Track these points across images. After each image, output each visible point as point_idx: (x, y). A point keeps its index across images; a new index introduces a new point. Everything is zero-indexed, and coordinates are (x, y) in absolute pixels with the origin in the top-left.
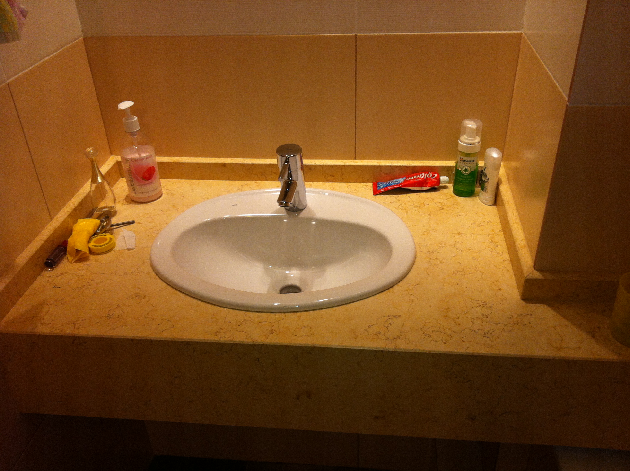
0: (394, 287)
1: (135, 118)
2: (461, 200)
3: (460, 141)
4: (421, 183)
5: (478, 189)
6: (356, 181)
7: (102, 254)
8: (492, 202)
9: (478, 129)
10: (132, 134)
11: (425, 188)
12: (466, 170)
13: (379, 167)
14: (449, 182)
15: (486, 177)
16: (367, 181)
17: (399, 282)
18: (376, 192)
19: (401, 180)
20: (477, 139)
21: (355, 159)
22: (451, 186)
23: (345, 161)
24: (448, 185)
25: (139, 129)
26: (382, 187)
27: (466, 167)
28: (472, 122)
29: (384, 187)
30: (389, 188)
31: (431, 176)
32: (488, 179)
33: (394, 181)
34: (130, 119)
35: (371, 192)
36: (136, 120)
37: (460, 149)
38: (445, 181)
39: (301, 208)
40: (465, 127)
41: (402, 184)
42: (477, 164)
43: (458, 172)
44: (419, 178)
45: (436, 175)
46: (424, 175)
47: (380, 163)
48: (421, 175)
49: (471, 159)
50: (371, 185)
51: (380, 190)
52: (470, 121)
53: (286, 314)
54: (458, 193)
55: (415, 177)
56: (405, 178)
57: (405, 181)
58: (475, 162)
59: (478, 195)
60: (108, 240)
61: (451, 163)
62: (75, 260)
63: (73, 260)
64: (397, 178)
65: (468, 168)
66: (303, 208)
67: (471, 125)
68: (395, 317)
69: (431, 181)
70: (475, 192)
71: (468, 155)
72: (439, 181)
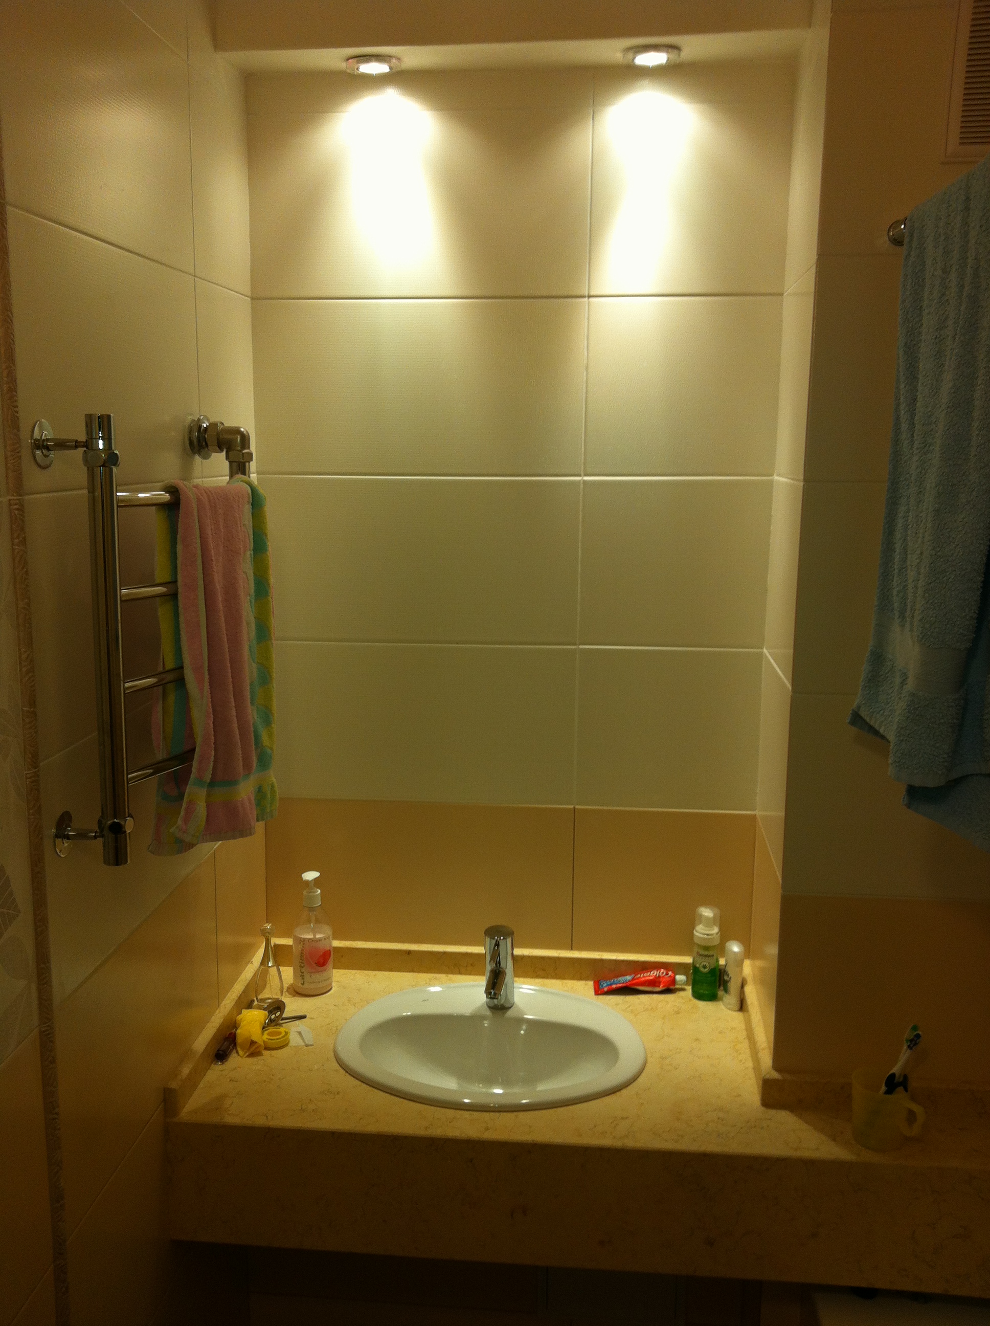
0: (622, 1091)
1: (318, 891)
2: (701, 1004)
3: (696, 931)
4: (654, 982)
5: (721, 993)
6: (573, 978)
7: (277, 1049)
8: (737, 1006)
9: (714, 917)
10: (312, 909)
11: (658, 989)
12: (705, 967)
13: (602, 961)
14: (687, 983)
15: (728, 975)
16: (586, 978)
17: (627, 1086)
18: (598, 992)
19: (629, 978)
20: (716, 930)
21: (572, 949)
22: (689, 988)
23: (559, 951)
24: (686, 987)
25: (319, 904)
26: (604, 985)
27: (705, 964)
28: (708, 910)
29: (608, 985)
30: (614, 986)
31: (664, 974)
32: (730, 978)
33: (620, 978)
34: (313, 892)
35: (592, 992)
36: (318, 894)
37: (696, 940)
38: (681, 981)
39: (507, 1005)
40: (701, 916)
41: (629, 981)
42: (717, 961)
43: (696, 969)
44: (649, 976)
45: (670, 973)
46: (655, 973)
47: (602, 955)
48: (652, 972)
49: (711, 953)
50: (591, 984)
51: (603, 988)
52: (706, 908)
53: (501, 1114)
54: (698, 996)
55: (645, 974)
56: (633, 976)
57: (633, 979)
58: (715, 957)
59: (722, 1000)
60: (283, 1034)
61: (688, 960)
62: (247, 1054)
63: (245, 1054)
64: (624, 975)
65: (707, 964)
66: (510, 1006)
67: (707, 912)
68: (622, 1118)
69: (664, 980)
70: (719, 996)
71: (706, 948)
72: (673, 981)
